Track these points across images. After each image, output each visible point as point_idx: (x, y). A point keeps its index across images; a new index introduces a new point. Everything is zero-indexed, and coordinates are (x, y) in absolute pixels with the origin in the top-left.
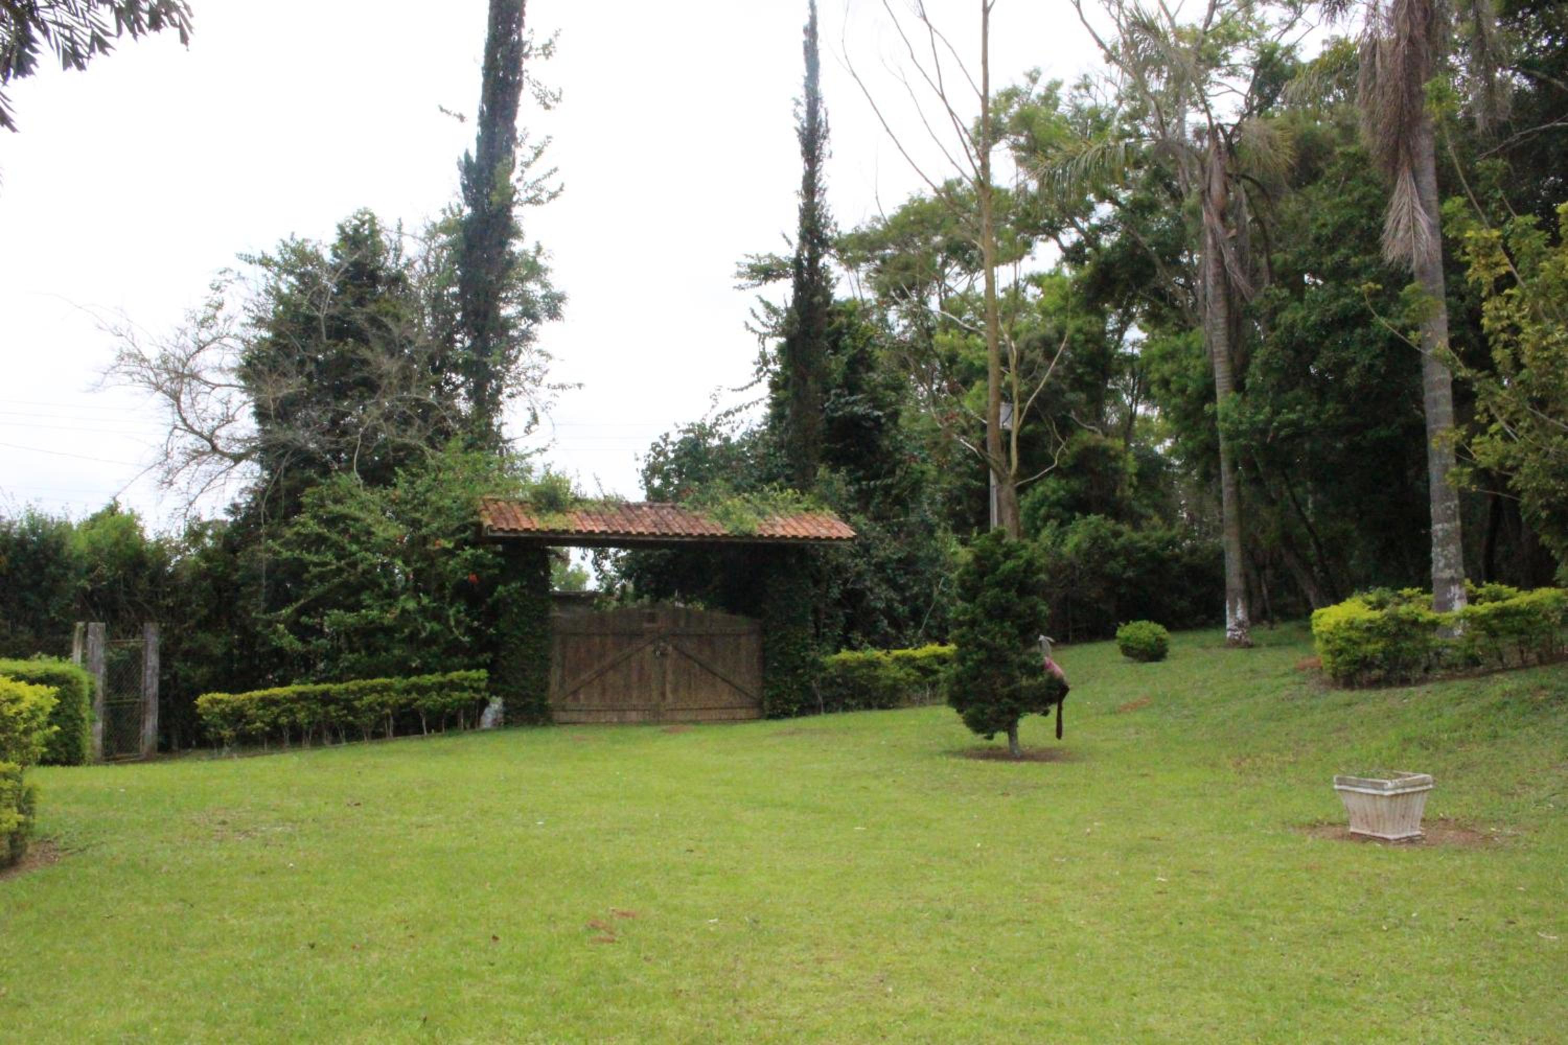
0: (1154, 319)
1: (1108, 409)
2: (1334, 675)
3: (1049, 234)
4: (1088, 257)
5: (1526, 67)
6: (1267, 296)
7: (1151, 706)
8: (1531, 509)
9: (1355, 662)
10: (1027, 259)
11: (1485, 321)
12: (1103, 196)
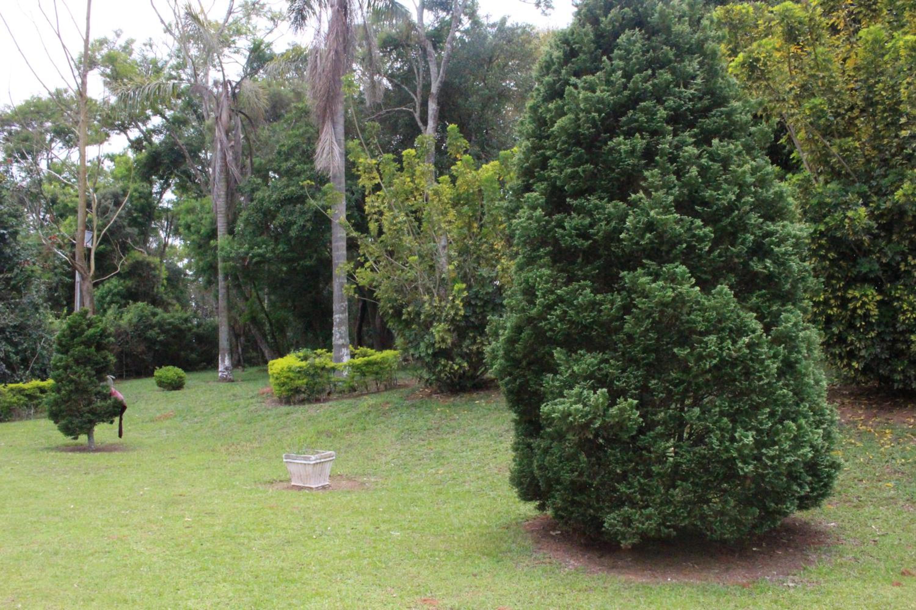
0: (182, 188)
1: (151, 239)
2: (280, 398)
3: (121, 131)
4: (144, 147)
5: (391, 77)
6: (249, 181)
7: (175, 416)
8: (384, 309)
9: (291, 390)
10: (106, 143)
11: (366, 208)
12: (157, 112)
